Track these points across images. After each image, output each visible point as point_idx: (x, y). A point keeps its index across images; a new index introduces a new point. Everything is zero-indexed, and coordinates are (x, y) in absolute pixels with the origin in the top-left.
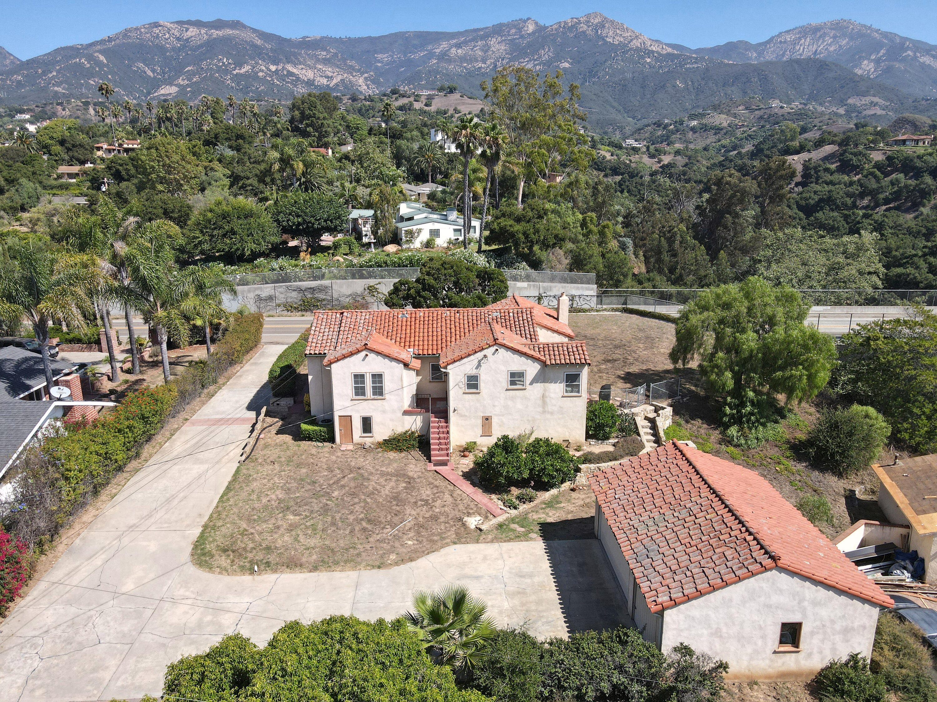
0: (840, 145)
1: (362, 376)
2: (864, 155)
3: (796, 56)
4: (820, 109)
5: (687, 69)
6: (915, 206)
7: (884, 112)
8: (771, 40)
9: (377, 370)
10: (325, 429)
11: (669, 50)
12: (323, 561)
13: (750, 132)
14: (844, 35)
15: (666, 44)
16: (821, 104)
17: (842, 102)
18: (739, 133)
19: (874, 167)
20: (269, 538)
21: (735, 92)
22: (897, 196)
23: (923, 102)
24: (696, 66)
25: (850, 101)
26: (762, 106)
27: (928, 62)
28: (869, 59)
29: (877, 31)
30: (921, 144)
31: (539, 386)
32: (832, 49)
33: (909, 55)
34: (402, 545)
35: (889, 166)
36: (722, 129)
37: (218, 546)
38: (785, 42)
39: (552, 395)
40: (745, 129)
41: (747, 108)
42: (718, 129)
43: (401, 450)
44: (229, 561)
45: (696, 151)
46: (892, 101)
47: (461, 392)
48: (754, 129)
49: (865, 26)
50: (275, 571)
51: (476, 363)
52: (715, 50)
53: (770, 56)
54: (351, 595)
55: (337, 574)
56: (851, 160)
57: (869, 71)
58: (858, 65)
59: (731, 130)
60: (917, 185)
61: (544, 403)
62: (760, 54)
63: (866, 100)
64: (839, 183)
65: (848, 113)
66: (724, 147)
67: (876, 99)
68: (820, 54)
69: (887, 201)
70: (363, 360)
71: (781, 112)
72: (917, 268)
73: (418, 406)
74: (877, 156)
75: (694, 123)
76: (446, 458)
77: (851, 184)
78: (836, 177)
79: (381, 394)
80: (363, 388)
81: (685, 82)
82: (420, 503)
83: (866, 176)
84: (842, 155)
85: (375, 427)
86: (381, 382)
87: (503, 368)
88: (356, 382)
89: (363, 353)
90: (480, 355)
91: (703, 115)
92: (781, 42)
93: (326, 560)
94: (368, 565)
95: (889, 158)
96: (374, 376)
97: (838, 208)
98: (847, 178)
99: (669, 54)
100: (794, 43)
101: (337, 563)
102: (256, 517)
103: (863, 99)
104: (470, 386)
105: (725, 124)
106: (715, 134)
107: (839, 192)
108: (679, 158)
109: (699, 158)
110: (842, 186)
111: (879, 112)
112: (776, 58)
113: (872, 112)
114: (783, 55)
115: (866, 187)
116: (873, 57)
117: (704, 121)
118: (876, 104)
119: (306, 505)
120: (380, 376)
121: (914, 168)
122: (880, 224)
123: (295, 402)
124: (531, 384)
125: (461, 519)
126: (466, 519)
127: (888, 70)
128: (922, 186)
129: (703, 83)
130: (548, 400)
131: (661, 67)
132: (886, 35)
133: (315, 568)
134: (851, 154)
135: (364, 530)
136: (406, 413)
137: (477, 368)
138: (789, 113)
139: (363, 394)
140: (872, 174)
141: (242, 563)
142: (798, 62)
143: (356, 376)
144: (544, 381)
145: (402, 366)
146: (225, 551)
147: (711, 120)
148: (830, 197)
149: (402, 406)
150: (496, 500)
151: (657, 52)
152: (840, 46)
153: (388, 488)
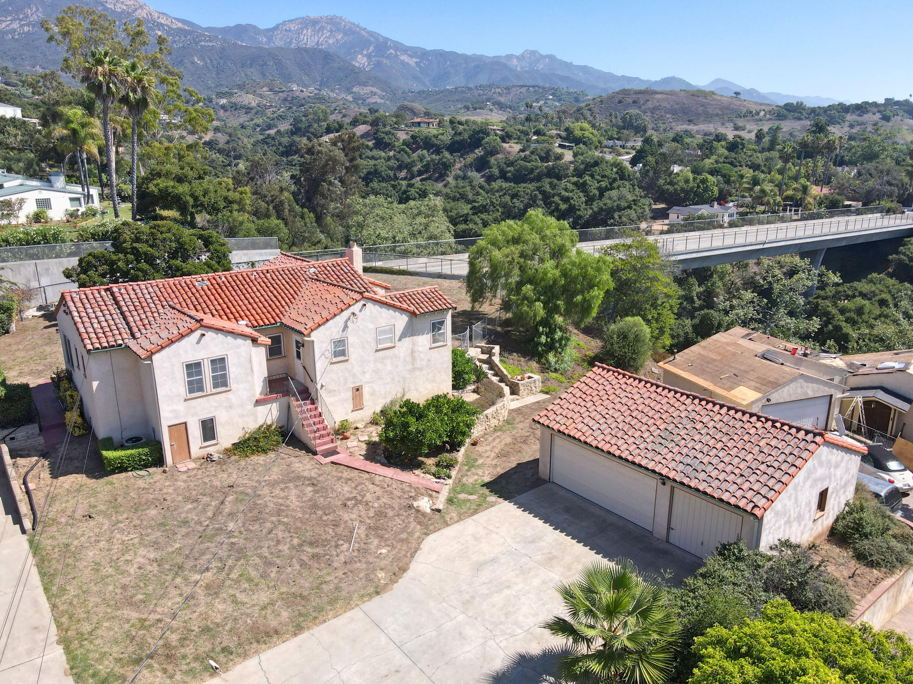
0: (371, 125)
1: (198, 365)
2: (393, 134)
3: (302, 45)
4: (333, 95)
5: (202, 47)
6: (441, 177)
7: (382, 101)
8: (276, 28)
9: (217, 353)
10: (146, 450)
11: (180, 25)
12: (300, 615)
13: (279, 113)
14: (338, 30)
15: (175, 19)
16: (332, 91)
17: (349, 90)
18: (269, 112)
19: (403, 144)
20: (195, 616)
21: (254, 73)
22: (426, 168)
23: (410, 94)
24: (211, 44)
25: (355, 89)
26: (284, 89)
27: (406, 60)
28: (362, 54)
29: (364, 29)
30: (431, 126)
31: (407, 341)
32: (331, 41)
33: (391, 53)
34: (378, 557)
35: (413, 143)
36: (252, 109)
37: (118, 660)
38: (290, 31)
39: (420, 349)
40: (274, 109)
41: (270, 90)
42: (248, 108)
43: (265, 451)
44: (159, 674)
45: (235, 129)
46: (387, 92)
47: (327, 361)
48: (282, 110)
49: (354, 24)
50: (245, 656)
51: (342, 325)
52: (226, 30)
53: (278, 42)
54: (384, 640)
55: (334, 623)
56: (384, 138)
57: (364, 64)
58: (355, 59)
59: (260, 110)
60: (440, 159)
61: (413, 358)
62: (270, 39)
63: (367, 90)
64: (380, 158)
65: (355, 100)
66: (258, 126)
67: (374, 90)
68: (322, 45)
69: (420, 173)
70: (198, 342)
71: (302, 95)
72: (475, 223)
73: (271, 392)
74: (402, 136)
75: (223, 101)
76: (331, 445)
77: (389, 159)
78: (375, 153)
79: (225, 384)
80: (200, 381)
81: (203, 60)
82: (349, 503)
83: (399, 152)
84: (375, 134)
85: (220, 430)
86: (224, 368)
87: (371, 326)
88: (189, 375)
89: (198, 333)
90: (346, 314)
91: (231, 94)
92: (286, 30)
93: (304, 611)
94: (363, 596)
95: (413, 137)
96: (213, 362)
97: (383, 180)
98: (383, 154)
99: (180, 29)
100: (299, 32)
101: (319, 609)
102: (140, 597)
103: (365, 88)
104: (336, 354)
105: (254, 104)
106: (246, 113)
107: (382, 165)
108: (219, 135)
109: (240, 136)
110: (383, 160)
111: (379, 101)
112: (285, 44)
113: (374, 101)
114: (290, 43)
115: (402, 162)
116: (365, 52)
117: (233, 100)
118: (375, 94)
119: (203, 554)
120: (222, 360)
121: (433, 145)
122: (424, 192)
123: (41, 429)
124: (400, 340)
125: (410, 507)
126: (415, 504)
127: (378, 64)
128: (444, 160)
129: (222, 62)
130: (416, 355)
131: (174, 42)
132: (371, 34)
133: (298, 629)
134: (383, 133)
135: (315, 557)
136: (258, 403)
137: (343, 330)
138: (309, 97)
139: (201, 389)
140: (403, 150)
141: (184, 667)
142: (306, 50)
143: (189, 366)
144: (412, 335)
145: (249, 342)
146: (138, 661)
147: (241, 100)
148: (376, 170)
149: (253, 396)
150: (423, 475)
151: (167, 25)
152: (337, 40)
153: (293, 498)
